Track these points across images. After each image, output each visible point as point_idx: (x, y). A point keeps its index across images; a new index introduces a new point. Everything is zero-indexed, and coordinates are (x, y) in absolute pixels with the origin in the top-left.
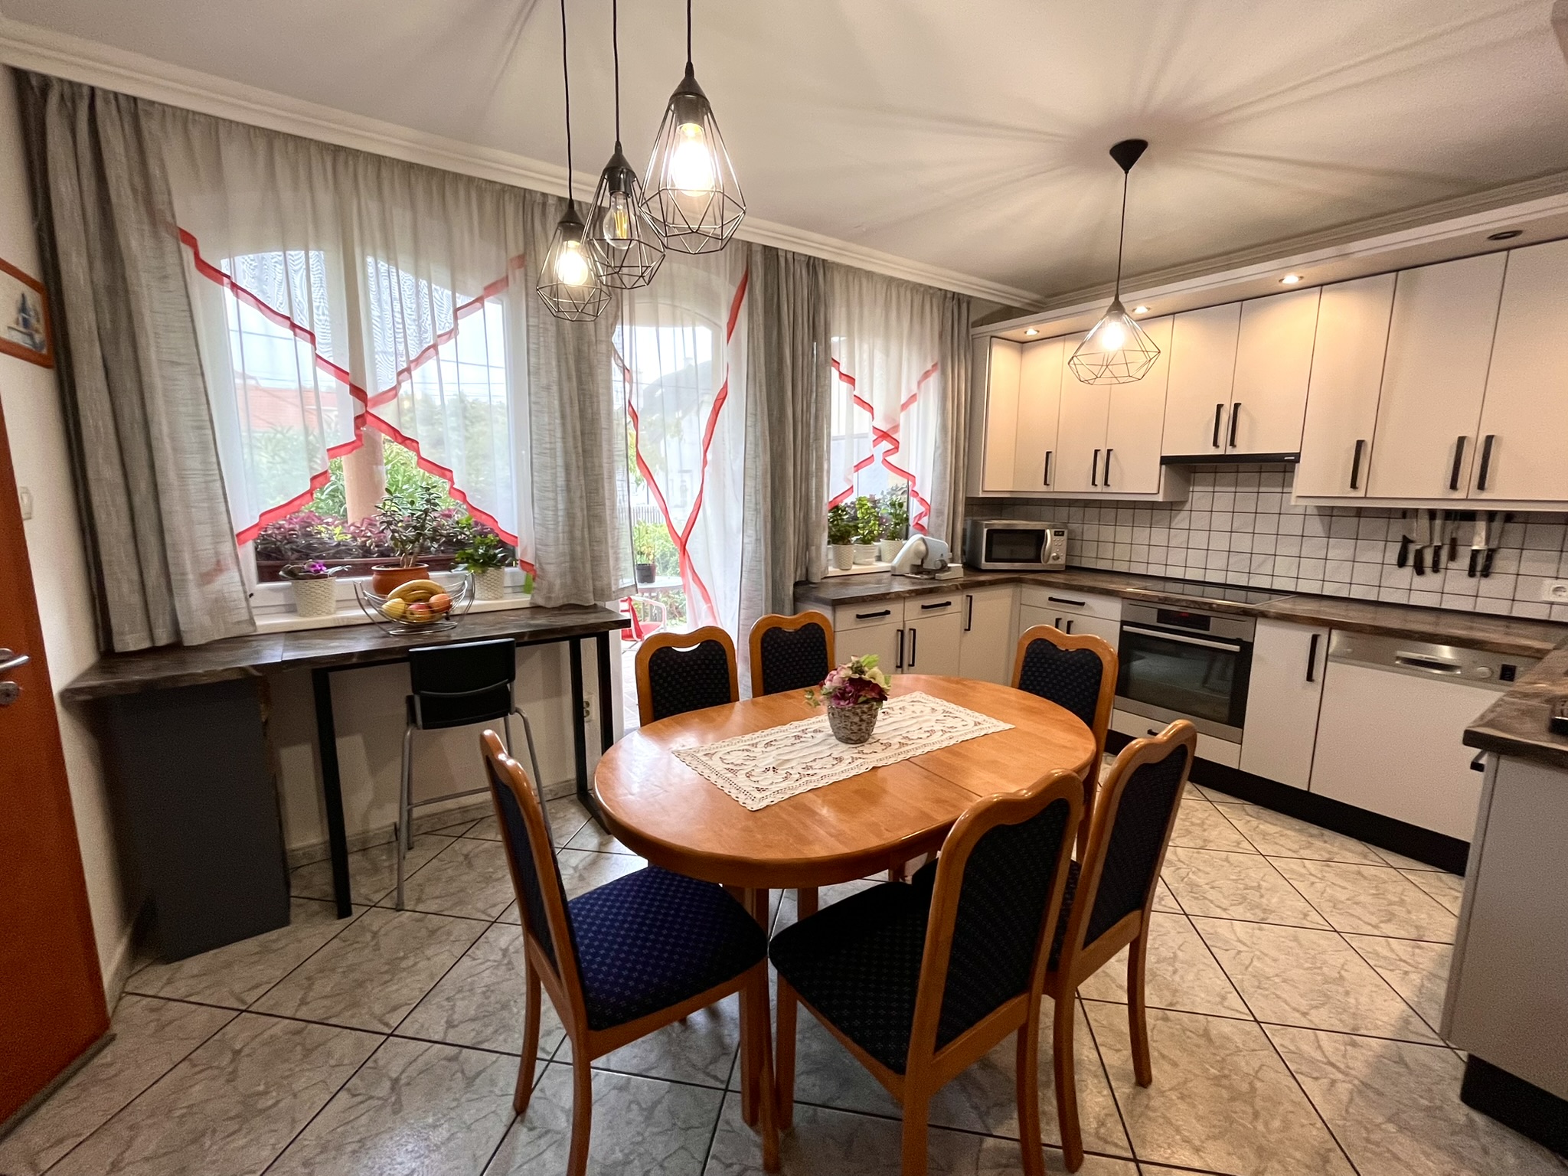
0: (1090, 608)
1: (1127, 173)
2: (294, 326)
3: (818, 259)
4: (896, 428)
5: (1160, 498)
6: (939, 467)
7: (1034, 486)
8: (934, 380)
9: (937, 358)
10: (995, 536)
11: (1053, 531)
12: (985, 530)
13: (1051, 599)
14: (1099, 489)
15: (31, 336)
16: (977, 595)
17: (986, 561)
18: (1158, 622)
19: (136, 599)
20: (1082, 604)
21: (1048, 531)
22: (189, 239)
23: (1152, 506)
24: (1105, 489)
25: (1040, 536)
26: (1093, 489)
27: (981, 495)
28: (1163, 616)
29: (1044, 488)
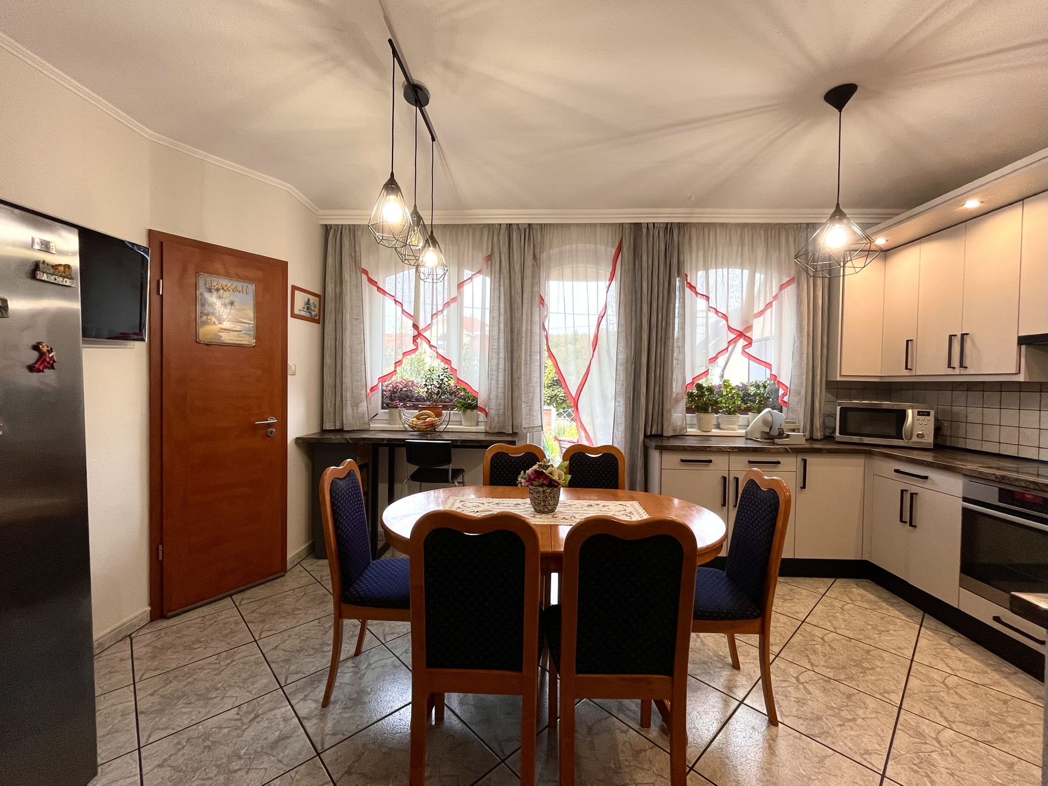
0: (934, 483)
1: (840, 112)
2: (396, 301)
3: (674, 223)
4: (749, 328)
5: (1021, 378)
6: (797, 358)
7: (895, 371)
8: (790, 291)
9: (793, 273)
10: (849, 413)
11: (916, 411)
12: (838, 408)
13: (897, 471)
14: (957, 372)
15: (310, 313)
16: (812, 460)
17: (840, 434)
18: (1000, 501)
19: (332, 410)
20: (926, 478)
21: (910, 412)
22: (366, 272)
23: (1019, 387)
24: (963, 371)
25: (902, 415)
26: (950, 371)
27: (838, 379)
28: (1004, 495)
29: (906, 373)
